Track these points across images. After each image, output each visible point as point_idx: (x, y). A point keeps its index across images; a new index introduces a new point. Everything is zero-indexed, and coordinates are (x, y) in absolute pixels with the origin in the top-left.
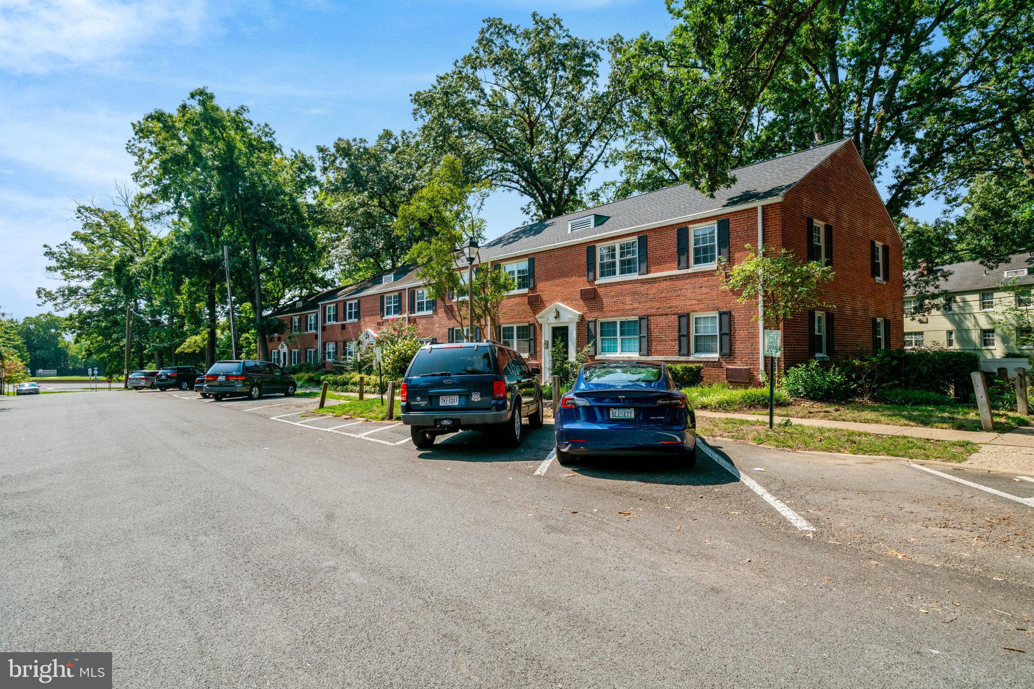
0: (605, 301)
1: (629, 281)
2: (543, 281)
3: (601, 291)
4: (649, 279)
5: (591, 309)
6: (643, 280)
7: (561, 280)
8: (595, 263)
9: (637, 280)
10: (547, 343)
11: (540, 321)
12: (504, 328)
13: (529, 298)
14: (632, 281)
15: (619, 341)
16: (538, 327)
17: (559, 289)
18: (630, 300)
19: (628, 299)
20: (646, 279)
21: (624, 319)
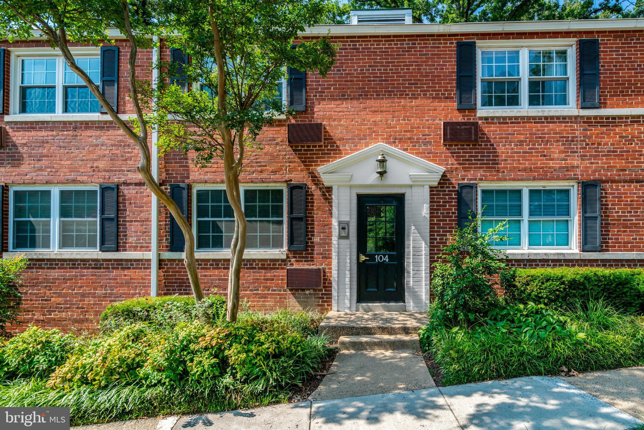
0: (501, 149)
1: (558, 118)
2: (333, 98)
3: (489, 130)
4: (601, 117)
5: (467, 165)
6: (589, 118)
7: (385, 103)
8: (473, 77)
9: (576, 117)
10: (343, 227)
11: (326, 180)
12: (200, 193)
13: (291, 128)
14: (564, 118)
15: (525, 226)
16: (317, 193)
17: (378, 118)
18: (561, 152)
19: (556, 150)
20: (595, 117)
21: (539, 185)
